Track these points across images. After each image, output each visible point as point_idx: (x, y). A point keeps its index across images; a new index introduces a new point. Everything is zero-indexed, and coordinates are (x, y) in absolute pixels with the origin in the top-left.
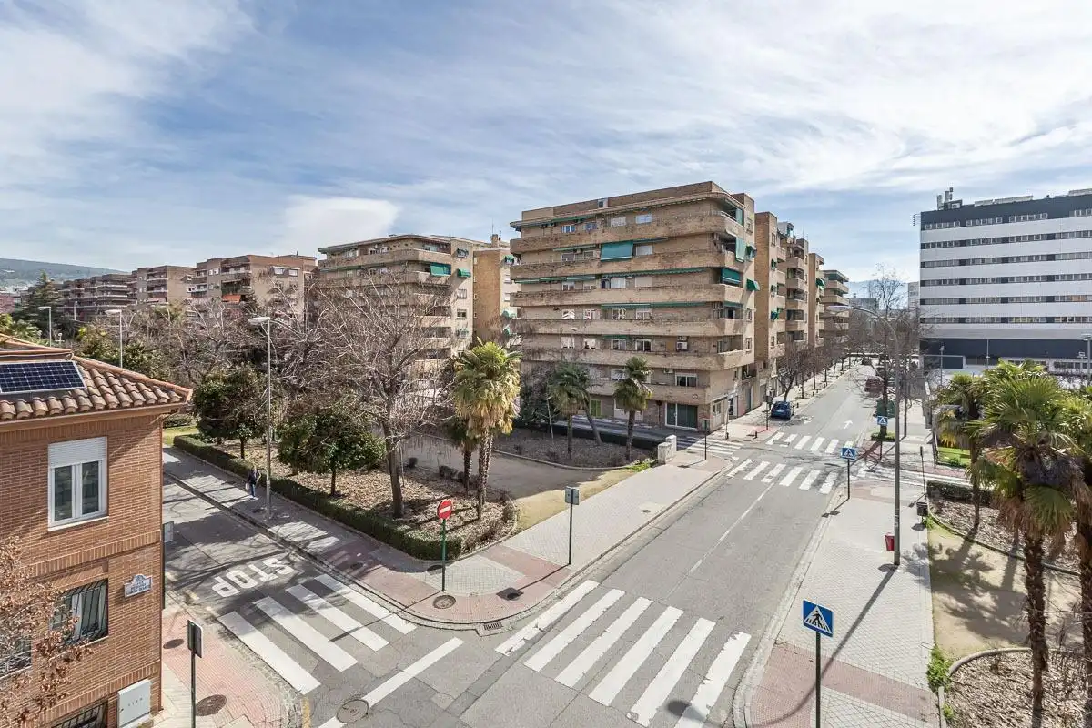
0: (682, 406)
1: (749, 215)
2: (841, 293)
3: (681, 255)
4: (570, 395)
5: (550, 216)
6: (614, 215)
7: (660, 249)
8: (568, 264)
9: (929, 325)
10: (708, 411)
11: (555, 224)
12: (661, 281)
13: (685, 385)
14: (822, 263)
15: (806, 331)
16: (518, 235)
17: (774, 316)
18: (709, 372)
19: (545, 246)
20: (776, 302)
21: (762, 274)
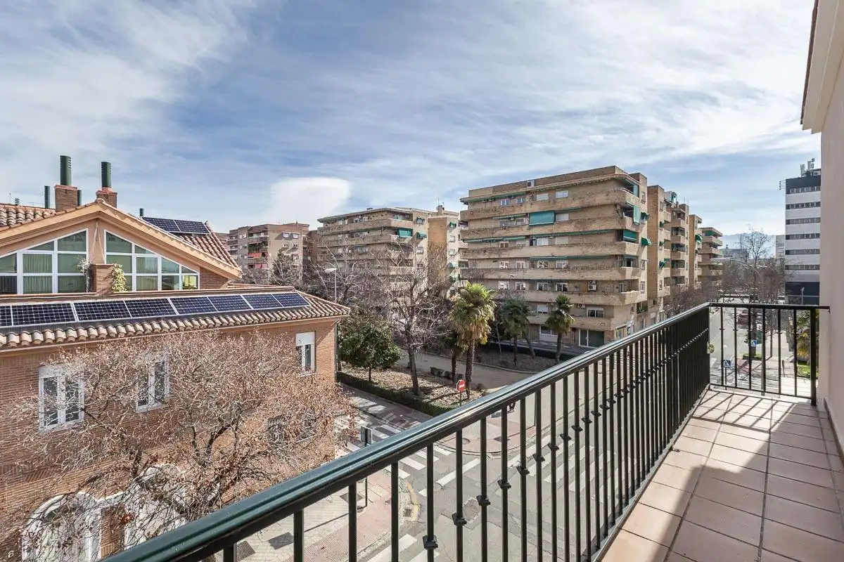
0: (592, 332)
1: (643, 189)
2: (715, 246)
3: (593, 220)
4: (516, 321)
5: (490, 194)
6: (540, 192)
7: (574, 216)
8: (504, 228)
9: (791, 272)
10: (613, 335)
11: (494, 199)
12: (576, 240)
13: (594, 316)
14: (700, 222)
15: (687, 276)
16: (466, 208)
17: (662, 265)
18: (613, 306)
19: (487, 215)
20: (663, 254)
21: (653, 233)
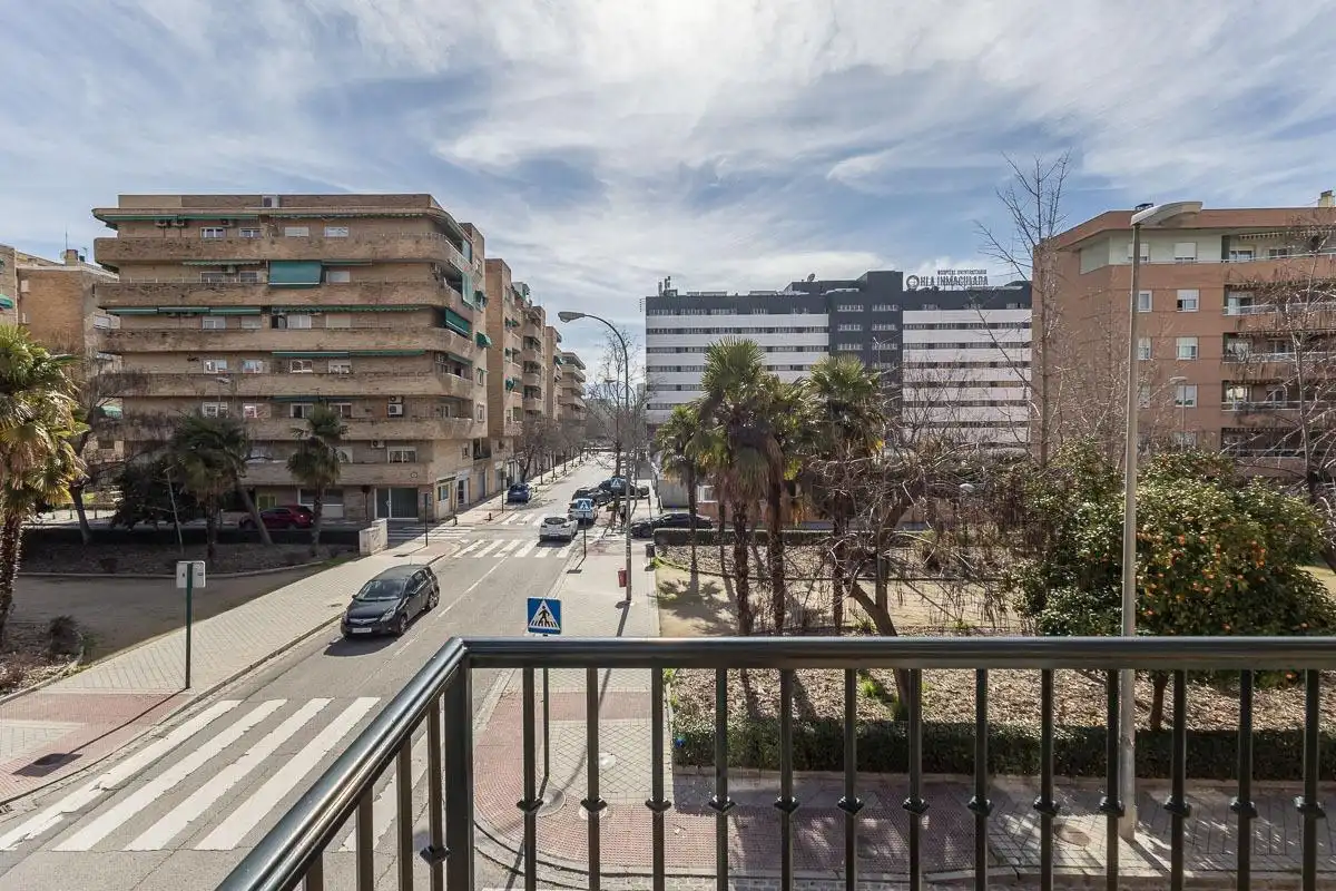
0: (397, 491)
1: (479, 256)
2: (579, 380)
3: (391, 286)
4: (209, 463)
5: (177, 208)
6: (288, 220)
7: (360, 276)
8: (212, 287)
10: (432, 494)
11: (186, 222)
12: (364, 321)
13: (399, 461)
14: (559, 341)
15: (544, 412)
16: (110, 233)
17: (509, 386)
18: (431, 441)
19: (164, 255)
20: (511, 370)
21: (494, 330)
